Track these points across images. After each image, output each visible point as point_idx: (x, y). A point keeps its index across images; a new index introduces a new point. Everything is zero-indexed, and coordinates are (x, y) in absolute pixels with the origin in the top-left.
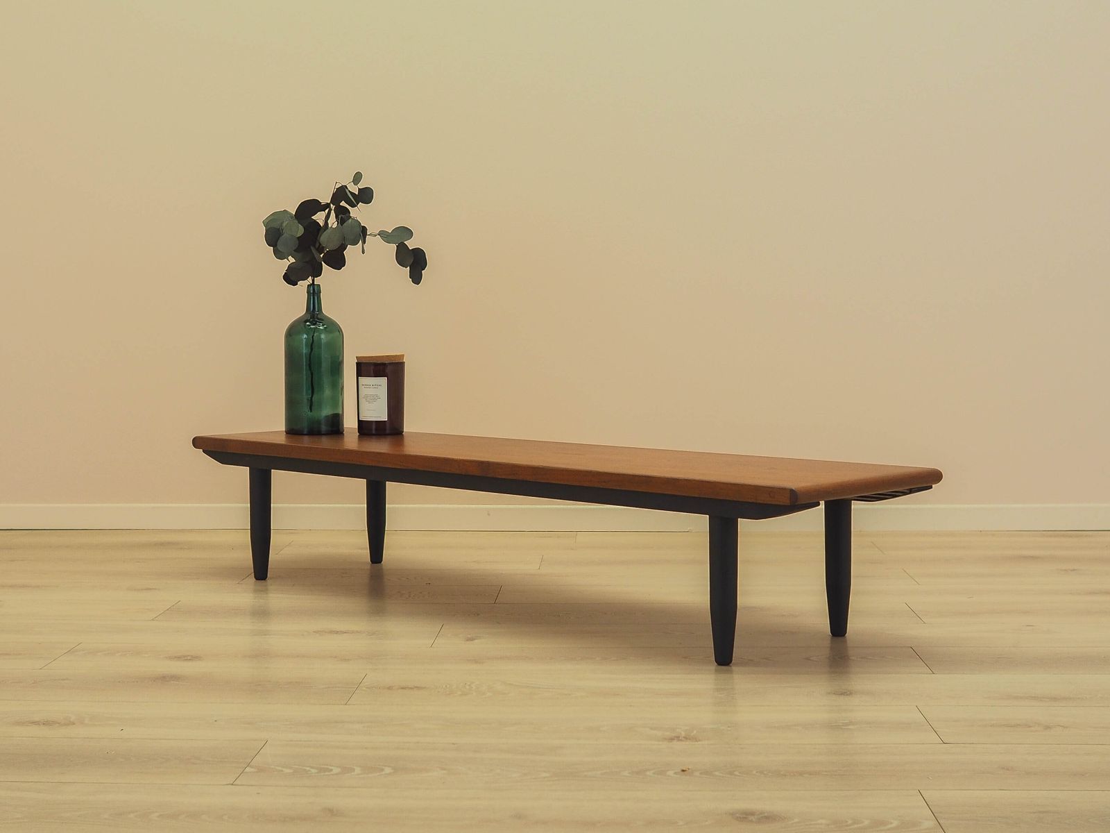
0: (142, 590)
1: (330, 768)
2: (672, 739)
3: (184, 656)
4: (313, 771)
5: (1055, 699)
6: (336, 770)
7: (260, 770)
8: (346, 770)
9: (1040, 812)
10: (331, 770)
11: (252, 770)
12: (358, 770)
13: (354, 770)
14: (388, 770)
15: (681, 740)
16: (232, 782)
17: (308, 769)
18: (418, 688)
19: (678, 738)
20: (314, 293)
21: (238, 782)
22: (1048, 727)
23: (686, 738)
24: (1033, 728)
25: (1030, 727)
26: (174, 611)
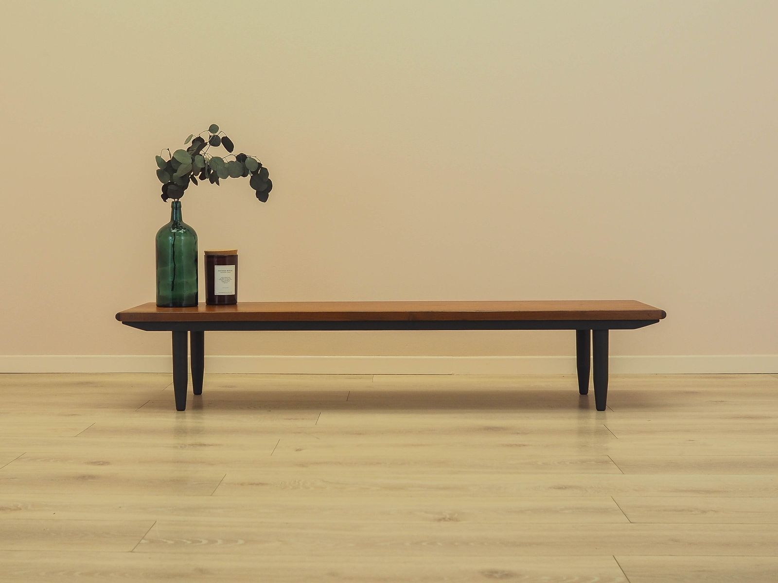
0: (69, 415)
1: (200, 540)
2: (440, 520)
3: (99, 462)
4: (189, 542)
5: (708, 492)
6: (204, 542)
7: (152, 542)
8: (212, 542)
9: (699, 571)
10: (201, 542)
11: (146, 542)
12: (220, 542)
13: (217, 542)
14: (241, 542)
15: (447, 521)
16: (131, 550)
17: (185, 541)
18: (262, 484)
19: (444, 519)
20: (176, 208)
21: (135, 550)
22: (704, 512)
23: (450, 519)
24: (693, 512)
25: (691, 511)
26: (91, 430)
